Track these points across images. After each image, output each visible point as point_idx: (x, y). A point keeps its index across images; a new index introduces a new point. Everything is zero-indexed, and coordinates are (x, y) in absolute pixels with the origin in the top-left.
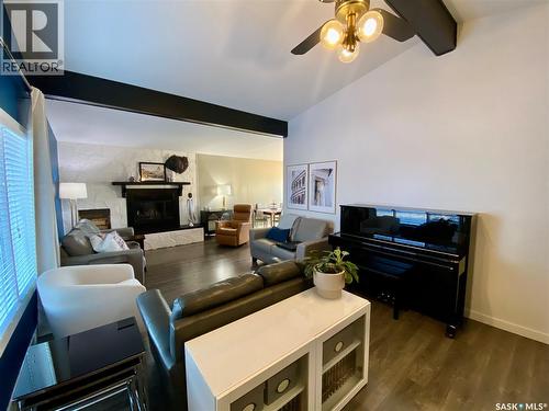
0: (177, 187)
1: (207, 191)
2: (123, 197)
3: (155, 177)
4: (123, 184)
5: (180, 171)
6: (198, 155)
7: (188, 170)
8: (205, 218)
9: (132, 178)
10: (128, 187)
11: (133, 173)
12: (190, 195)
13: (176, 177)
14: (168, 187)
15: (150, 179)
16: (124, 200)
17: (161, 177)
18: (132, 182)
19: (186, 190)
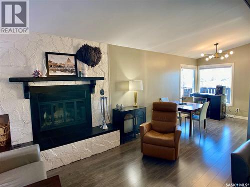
0: (89, 83)
1: (118, 86)
2: (26, 97)
3: (65, 71)
4: (25, 81)
5: (93, 64)
6: (109, 46)
7: (100, 63)
8: (118, 118)
9: (37, 73)
10: (31, 84)
11: (38, 66)
12: (102, 92)
13: (88, 71)
14: (79, 83)
15: (59, 73)
16: (28, 101)
18: (36, 78)
19: (98, 86)
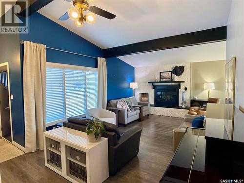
0: (178, 84)
3: (167, 79)
4: (153, 83)
5: (179, 75)
12: (186, 89)
14: (173, 84)
16: (154, 90)
17: (169, 79)
18: (156, 82)
19: (183, 86)
